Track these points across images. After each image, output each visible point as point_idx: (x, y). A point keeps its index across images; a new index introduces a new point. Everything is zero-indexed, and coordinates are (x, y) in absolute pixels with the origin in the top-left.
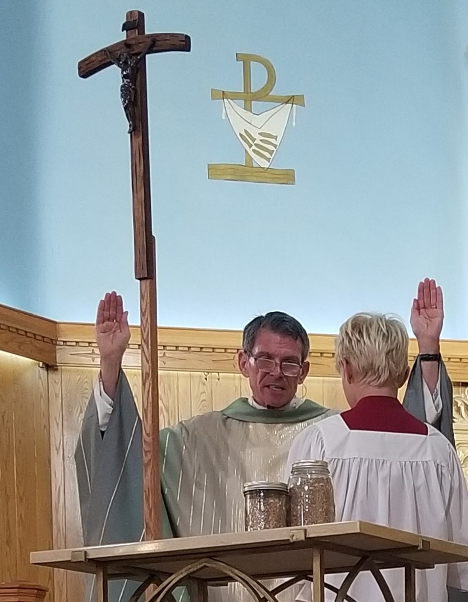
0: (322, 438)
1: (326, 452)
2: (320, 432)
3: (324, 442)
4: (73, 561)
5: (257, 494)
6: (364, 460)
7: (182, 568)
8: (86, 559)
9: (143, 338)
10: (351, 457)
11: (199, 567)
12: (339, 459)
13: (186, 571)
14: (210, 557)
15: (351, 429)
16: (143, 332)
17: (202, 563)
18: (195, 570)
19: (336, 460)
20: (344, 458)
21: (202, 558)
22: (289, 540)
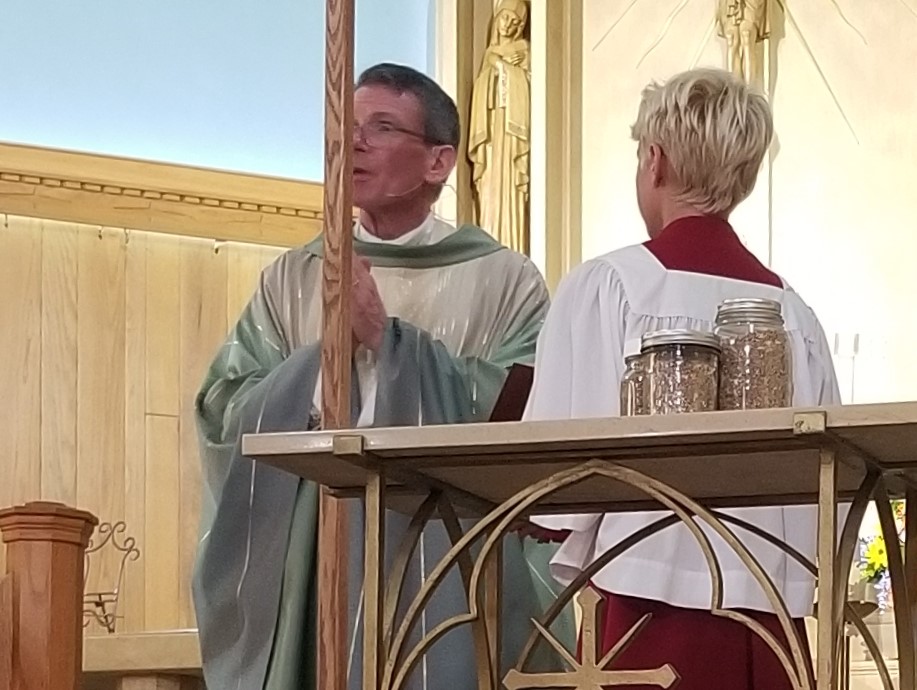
0: (619, 281)
1: (629, 302)
2: (614, 270)
3: (625, 287)
4: (337, 452)
5: (669, 352)
6: (694, 321)
7: (548, 477)
8: (363, 450)
9: (331, 80)
10: (672, 316)
11: (583, 474)
12: (652, 318)
13: (556, 481)
14: (603, 458)
15: (668, 267)
16: (331, 69)
17: (589, 468)
18: (574, 480)
19: (648, 319)
20: (660, 316)
21: (589, 459)
22: (792, 430)
